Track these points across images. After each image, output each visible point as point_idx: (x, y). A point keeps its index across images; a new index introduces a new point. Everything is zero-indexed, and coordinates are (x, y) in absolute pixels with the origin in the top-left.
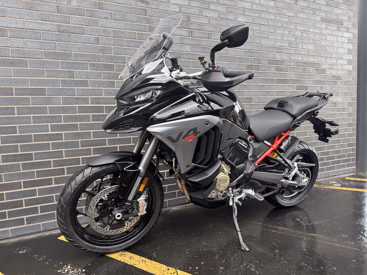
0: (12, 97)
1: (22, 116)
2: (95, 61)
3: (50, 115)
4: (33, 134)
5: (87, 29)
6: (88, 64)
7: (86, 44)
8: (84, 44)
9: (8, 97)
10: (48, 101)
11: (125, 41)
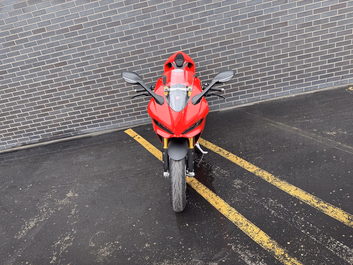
0: (130, 57)
1: (136, 66)
2: (165, 26)
3: (149, 63)
4: (143, 74)
5: (158, 6)
6: (162, 28)
7: (159, 16)
8: (158, 17)
9: (129, 57)
10: (146, 56)
11: (181, 6)
